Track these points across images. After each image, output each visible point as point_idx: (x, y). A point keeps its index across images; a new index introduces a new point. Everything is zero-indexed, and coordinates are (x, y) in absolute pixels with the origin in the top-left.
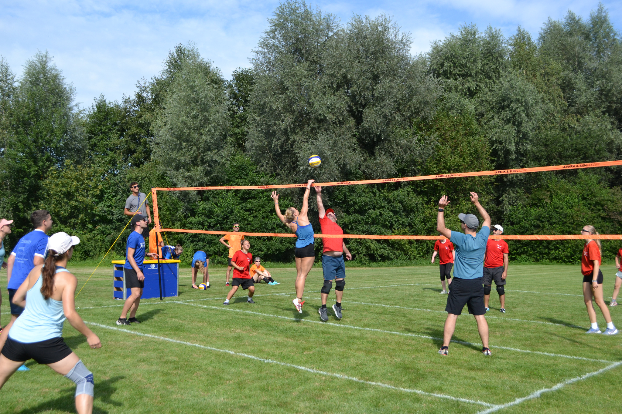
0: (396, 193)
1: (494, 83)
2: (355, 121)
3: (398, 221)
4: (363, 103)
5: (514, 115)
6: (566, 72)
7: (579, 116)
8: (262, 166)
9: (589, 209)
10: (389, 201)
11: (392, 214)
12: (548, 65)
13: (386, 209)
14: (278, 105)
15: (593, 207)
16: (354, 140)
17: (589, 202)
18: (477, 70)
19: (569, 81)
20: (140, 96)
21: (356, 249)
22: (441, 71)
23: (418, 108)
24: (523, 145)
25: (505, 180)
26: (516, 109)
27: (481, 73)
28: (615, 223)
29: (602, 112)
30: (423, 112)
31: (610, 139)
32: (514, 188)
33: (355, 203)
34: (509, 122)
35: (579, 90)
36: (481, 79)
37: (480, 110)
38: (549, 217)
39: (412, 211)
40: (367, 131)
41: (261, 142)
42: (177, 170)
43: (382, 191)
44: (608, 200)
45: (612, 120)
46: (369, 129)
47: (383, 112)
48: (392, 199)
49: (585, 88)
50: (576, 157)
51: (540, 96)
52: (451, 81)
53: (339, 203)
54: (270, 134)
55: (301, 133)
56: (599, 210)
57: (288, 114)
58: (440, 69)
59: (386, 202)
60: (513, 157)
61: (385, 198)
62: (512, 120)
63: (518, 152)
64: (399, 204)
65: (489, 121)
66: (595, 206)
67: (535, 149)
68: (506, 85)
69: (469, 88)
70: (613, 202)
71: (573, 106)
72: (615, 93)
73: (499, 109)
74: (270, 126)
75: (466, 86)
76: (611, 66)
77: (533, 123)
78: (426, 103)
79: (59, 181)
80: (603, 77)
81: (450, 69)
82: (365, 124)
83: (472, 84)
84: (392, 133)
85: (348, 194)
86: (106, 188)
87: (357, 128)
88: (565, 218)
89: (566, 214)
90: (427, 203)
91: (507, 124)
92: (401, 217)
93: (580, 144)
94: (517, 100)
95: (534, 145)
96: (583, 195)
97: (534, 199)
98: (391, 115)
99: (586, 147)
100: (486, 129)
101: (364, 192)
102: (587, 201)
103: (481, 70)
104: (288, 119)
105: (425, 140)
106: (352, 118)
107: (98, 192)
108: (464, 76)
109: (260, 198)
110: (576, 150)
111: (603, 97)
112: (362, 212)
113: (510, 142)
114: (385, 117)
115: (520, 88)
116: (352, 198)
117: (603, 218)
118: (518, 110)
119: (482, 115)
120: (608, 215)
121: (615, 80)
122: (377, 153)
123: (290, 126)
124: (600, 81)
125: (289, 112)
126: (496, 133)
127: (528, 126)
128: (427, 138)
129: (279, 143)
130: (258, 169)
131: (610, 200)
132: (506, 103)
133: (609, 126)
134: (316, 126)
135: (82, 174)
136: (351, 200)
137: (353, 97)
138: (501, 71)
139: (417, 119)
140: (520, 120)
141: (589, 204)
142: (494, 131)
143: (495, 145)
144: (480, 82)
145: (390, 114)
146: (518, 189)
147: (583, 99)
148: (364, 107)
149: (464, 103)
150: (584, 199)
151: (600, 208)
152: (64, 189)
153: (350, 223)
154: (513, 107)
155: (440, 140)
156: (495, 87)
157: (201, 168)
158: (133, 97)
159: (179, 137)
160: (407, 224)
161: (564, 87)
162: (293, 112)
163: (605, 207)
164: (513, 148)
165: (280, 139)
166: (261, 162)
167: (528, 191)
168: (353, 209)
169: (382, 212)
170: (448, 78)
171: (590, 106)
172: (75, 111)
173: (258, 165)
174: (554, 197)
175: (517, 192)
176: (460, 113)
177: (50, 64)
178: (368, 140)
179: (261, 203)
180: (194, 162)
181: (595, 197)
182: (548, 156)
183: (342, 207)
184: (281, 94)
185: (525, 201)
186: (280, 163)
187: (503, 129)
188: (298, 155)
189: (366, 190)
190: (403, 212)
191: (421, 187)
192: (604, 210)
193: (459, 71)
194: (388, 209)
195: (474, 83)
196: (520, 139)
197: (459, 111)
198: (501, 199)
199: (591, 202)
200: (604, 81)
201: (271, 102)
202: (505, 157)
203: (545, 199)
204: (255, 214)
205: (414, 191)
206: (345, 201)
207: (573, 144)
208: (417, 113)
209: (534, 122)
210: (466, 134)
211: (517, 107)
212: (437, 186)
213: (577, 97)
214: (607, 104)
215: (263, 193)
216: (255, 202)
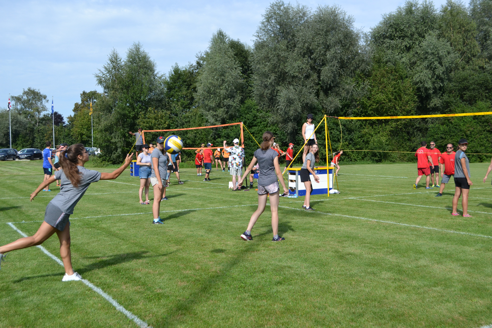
2: (316, 75)
3: (343, 137)
4: (321, 64)
5: (430, 64)
8: (261, 106)
9: (479, 125)
12: (468, 24)
15: (481, 124)
17: (480, 120)
20: (198, 63)
23: (358, 64)
26: (431, 60)
30: (361, 67)
32: (435, 112)
34: (428, 68)
36: (416, 38)
37: (412, 60)
42: (209, 111)
46: (325, 80)
50: (478, 89)
56: (486, 126)
57: (273, 74)
60: (431, 92)
62: (430, 66)
63: (434, 88)
64: (343, 127)
66: (483, 123)
67: (450, 85)
69: (406, 46)
75: (403, 44)
79: (144, 120)
86: (171, 123)
87: (319, 80)
89: (460, 130)
90: (365, 125)
94: (432, 53)
102: (478, 120)
105: (362, 85)
107: (166, 126)
108: (404, 37)
109: (259, 126)
110: (478, 84)
113: (427, 82)
118: (433, 60)
122: (329, 95)
130: (259, 108)
134: (291, 80)
135: (157, 116)
138: (430, 32)
139: (358, 71)
140: (434, 67)
144: (415, 40)
148: (321, 66)
151: (487, 124)
152: (147, 125)
155: (372, 84)
157: (222, 109)
158: (195, 64)
159: (209, 92)
162: (276, 73)
166: (260, 103)
170: (392, 39)
172: (159, 75)
173: (258, 106)
177: (141, 50)
179: (260, 128)
180: (219, 106)
186: (272, 104)
191: (360, 115)
193: (400, 34)
195: (410, 41)
196: (435, 79)
202: (426, 92)
204: (256, 136)
208: (358, 67)
211: (432, 58)
215: (261, 122)
216: (256, 128)
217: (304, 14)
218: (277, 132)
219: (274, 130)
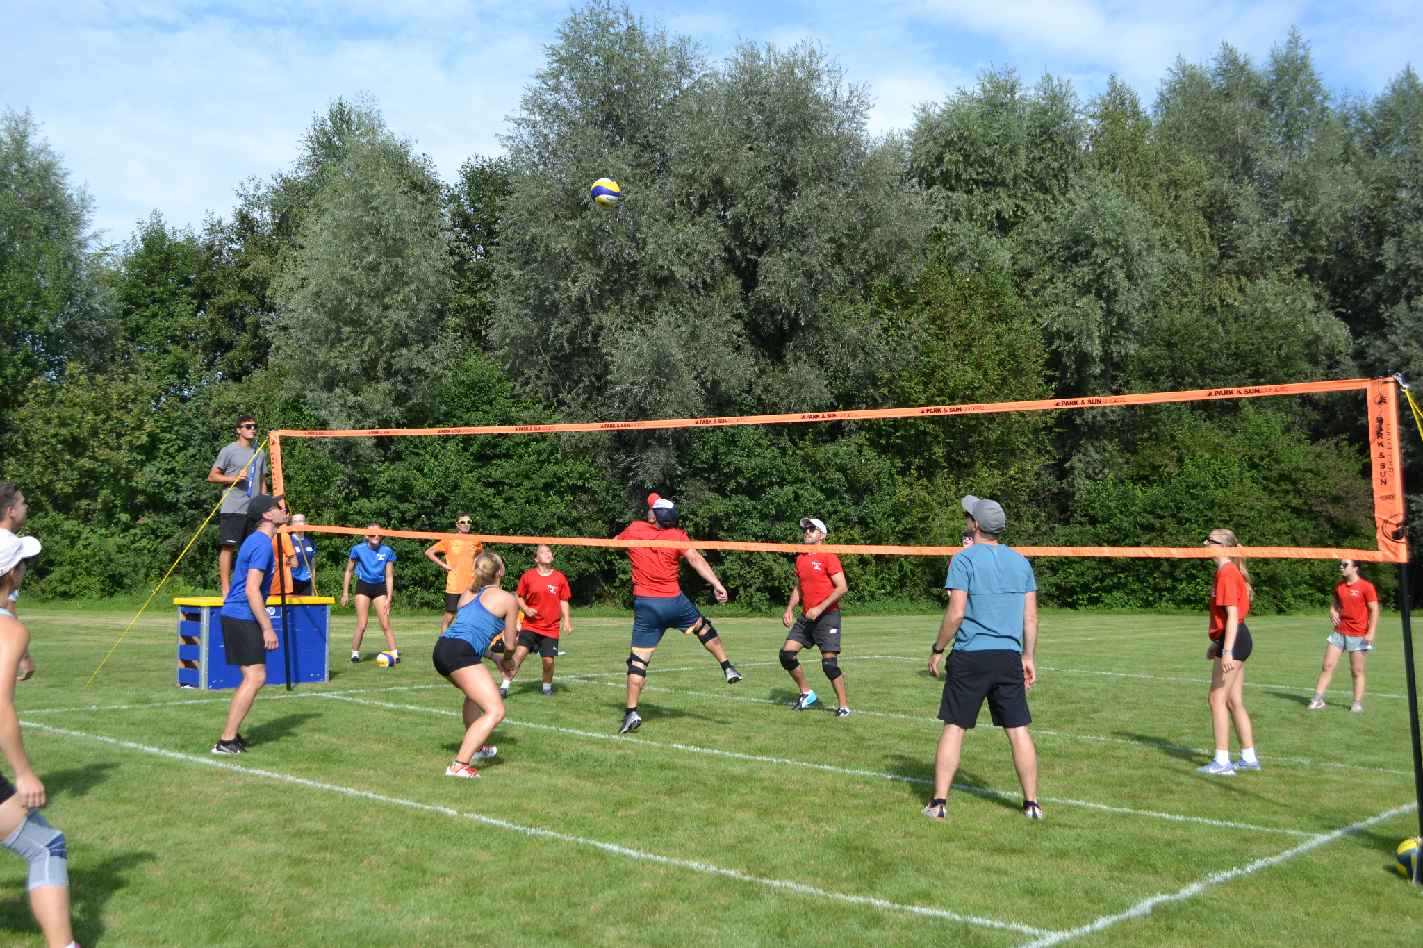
0: (831, 448)
1: (1056, 201)
2: (739, 282)
3: (836, 512)
4: (760, 242)
5: (1099, 276)
6: (1217, 180)
7: (1244, 280)
8: (527, 383)
9: (1265, 488)
10: (815, 467)
11: (821, 496)
12: (1177, 163)
13: (807, 486)
14: (563, 244)
15: (1272, 486)
16: (738, 327)
17: (1265, 473)
18: (1018, 171)
19: (1223, 201)
20: (244, 218)
21: (740, 577)
22: (937, 173)
23: (884, 256)
24: (1118, 343)
25: (1078, 421)
26: (1103, 262)
27: (1026, 180)
28: (1322, 521)
29: (1296, 271)
30: (894, 266)
31: (1312, 332)
32: (1098, 439)
33: (738, 471)
34: (1090, 292)
35: (1245, 222)
36: (1026, 193)
37: (1022, 263)
38: (1176, 506)
39: (868, 489)
40: (766, 307)
41: (525, 327)
42: (330, 390)
43: (801, 444)
44: (1307, 471)
45: (1317, 291)
46: (772, 302)
47: (804, 264)
48: (822, 462)
49: (1257, 216)
50: (1237, 371)
51: (1158, 233)
52: (958, 197)
53: (702, 470)
54: (544, 311)
55: (616, 309)
56: (1287, 492)
57: (588, 265)
58: (933, 167)
59: (808, 469)
60: (1097, 370)
61: (807, 460)
62: (1096, 285)
63: (1107, 358)
64: (838, 475)
65: (1043, 287)
66: (1277, 484)
67: (1145, 352)
68: (1083, 207)
69: (999, 213)
70: (1317, 474)
71: (1231, 257)
72: (1324, 229)
73: (1065, 262)
74: (544, 292)
75: (992, 208)
76: (1315, 168)
77: (1141, 293)
78: (902, 245)
79: (53, 413)
80: (1298, 192)
81: (957, 167)
82: (763, 291)
83: (1005, 203)
84: (825, 311)
85: (722, 449)
86: (164, 430)
87: (745, 300)
88: (1211, 509)
89: (1213, 501)
90: (902, 472)
91: (1084, 295)
92: (842, 503)
93: (1246, 343)
94: (1107, 242)
95: (1143, 344)
96: (1251, 458)
97: (1141, 467)
98: (823, 271)
99: (1258, 350)
100: (1037, 307)
101: (760, 445)
102: (1259, 471)
103: (1026, 172)
104: (587, 277)
105: (899, 328)
106: (733, 277)
107: (145, 439)
108: (988, 185)
109: (521, 457)
110: (1237, 356)
111: (1298, 238)
112: (753, 490)
113: (1089, 337)
114: (809, 275)
115: (1114, 216)
116: (730, 458)
117: (1296, 511)
118: (1109, 264)
119: (1027, 274)
120: (1305, 503)
121: (1324, 199)
122: (789, 357)
123: (592, 293)
124: (1292, 203)
125: (589, 259)
126: (1059, 316)
127: (1130, 301)
128: (903, 324)
129: (567, 330)
130: (518, 390)
131: (1311, 471)
132: (1081, 248)
133: (1311, 304)
134: (651, 293)
135: (106, 397)
136: (729, 464)
137: (736, 228)
138: (1071, 175)
139: (881, 281)
140: (1112, 287)
141: (1265, 478)
142: (1055, 310)
143: (1057, 342)
144: (1023, 199)
145: (819, 269)
146: (1106, 442)
147: (1254, 242)
148: (760, 250)
149: (988, 247)
150: (1253, 466)
151: (1290, 487)
152: (64, 431)
153: (727, 516)
154: (1096, 257)
155: (933, 329)
156: (1058, 212)
157: (384, 386)
158: (229, 219)
159: (334, 315)
160: (855, 519)
161: (1212, 213)
162: (598, 261)
163: (1300, 486)
164: (1097, 350)
165: (568, 322)
166: (523, 374)
167: (1129, 447)
168: (732, 484)
169: (800, 492)
170: (952, 189)
171: (1270, 258)
172: (93, 248)
173: (516, 380)
174: (1187, 461)
175: (1105, 450)
176: (978, 269)
177: (35, 140)
178: (769, 327)
179: (523, 467)
180: (369, 372)
181: (1278, 462)
182: (1174, 370)
183: (708, 479)
184: (571, 218)
185: (1121, 469)
186: (567, 377)
187: (1074, 306)
188: (610, 359)
189: (765, 442)
190: (847, 492)
191: (889, 435)
192: (1297, 491)
193: (978, 174)
194: (813, 484)
195: (1011, 202)
196: (1113, 329)
197: (976, 265)
198: (1067, 465)
199: (1269, 474)
200: (1301, 201)
201: (548, 236)
202: (1078, 370)
203: (1166, 466)
204: (509, 493)
205: (873, 444)
206: (715, 466)
207: (1229, 344)
208: (881, 267)
209: (1144, 292)
210: (991, 318)
211: (1105, 256)
212: (925, 433)
213: (1239, 237)
214: (1307, 253)
215: (527, 445)
216: (508, 465)
217: (682, 68)
218: (592, 484)
219: (581, 475)
